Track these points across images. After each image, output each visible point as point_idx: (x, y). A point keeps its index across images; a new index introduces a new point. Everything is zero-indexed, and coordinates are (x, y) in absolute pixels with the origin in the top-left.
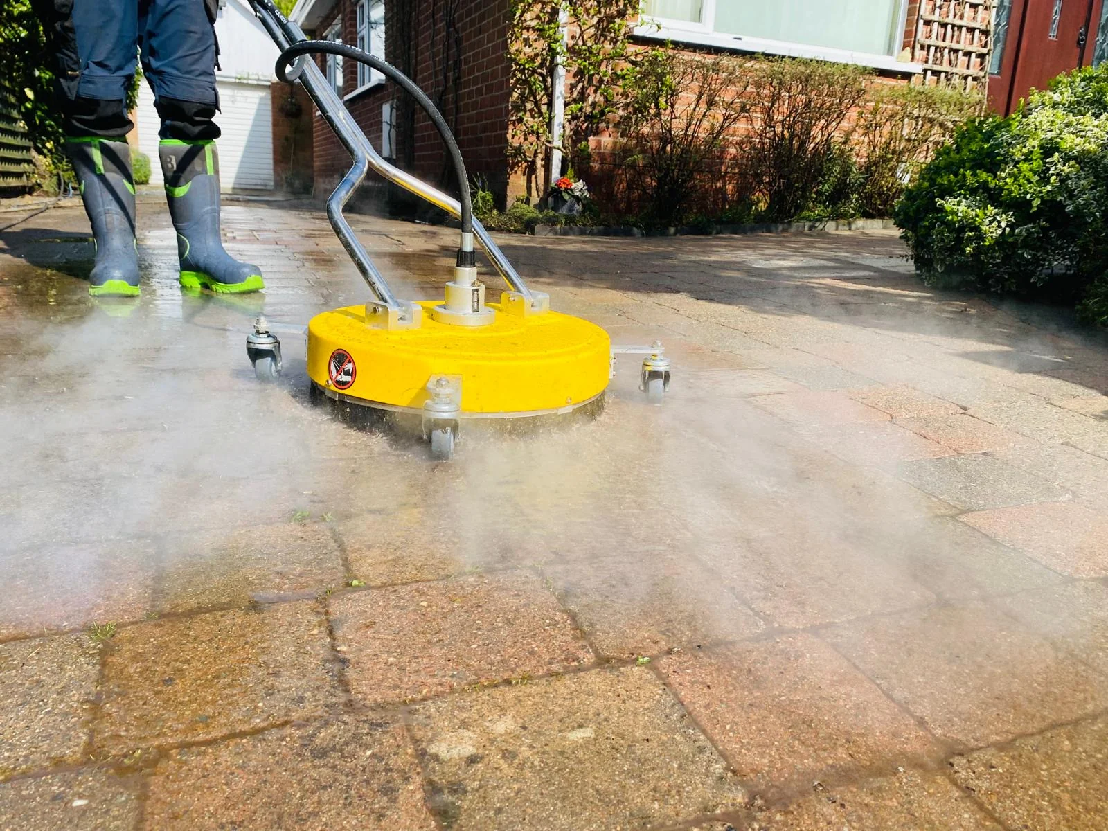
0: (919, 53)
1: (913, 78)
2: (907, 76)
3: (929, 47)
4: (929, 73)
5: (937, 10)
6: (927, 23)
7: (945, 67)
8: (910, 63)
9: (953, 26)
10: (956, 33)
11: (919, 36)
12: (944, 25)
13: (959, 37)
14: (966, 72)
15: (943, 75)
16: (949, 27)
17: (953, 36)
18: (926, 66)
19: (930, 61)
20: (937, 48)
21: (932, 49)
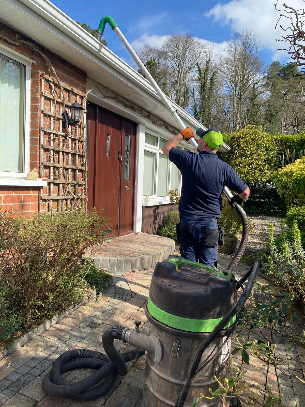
0: (44, 172)
1: (42, 190)
2: (38, 189)
3: (50, 167)
4: (52, 185)
5: (52, 142)
6: (47, 150)
7: (62, 180)
8: (39, 179)
9: (63, 152)
10: (65, 157)
11: (42, 160)
12: (58, 152)
13: (67, 160)
14: (75, 182)
15: (61, 185)
16: (61, 153)
17: (63, 159)
18: (49, 181)
19: (52, 177)
20: (54, 167)
21: (52, 169)
